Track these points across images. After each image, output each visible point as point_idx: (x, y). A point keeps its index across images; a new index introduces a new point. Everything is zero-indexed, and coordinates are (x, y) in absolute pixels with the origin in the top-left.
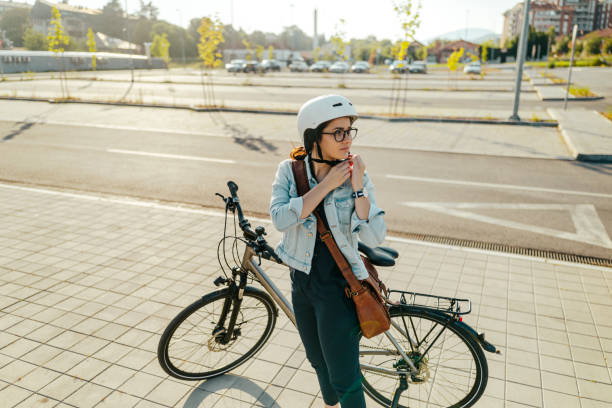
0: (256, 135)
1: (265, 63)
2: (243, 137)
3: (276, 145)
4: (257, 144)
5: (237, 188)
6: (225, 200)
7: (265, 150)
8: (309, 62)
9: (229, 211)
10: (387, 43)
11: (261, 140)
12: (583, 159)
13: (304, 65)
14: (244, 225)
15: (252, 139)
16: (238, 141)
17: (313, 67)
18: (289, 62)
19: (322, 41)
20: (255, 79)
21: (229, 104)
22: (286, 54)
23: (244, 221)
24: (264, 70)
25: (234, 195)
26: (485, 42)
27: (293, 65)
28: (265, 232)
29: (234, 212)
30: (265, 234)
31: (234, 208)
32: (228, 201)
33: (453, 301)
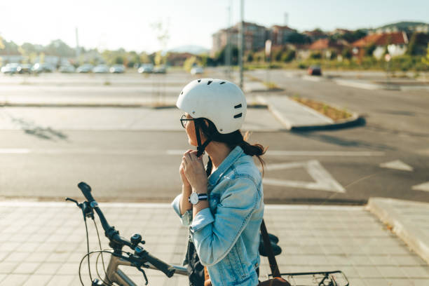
0: (45, 126)
1: (37, 67)
2: (31, 128)
3: (64, 133)
4: (47, 134)
6: (81, 206)
7: (56, 138)
8: (76, 66)
9: (87, 218)
10: (133, 53)
11: (50, 130)
13: (72, 69)
14: (111, 233)
15: (42, 130)
16: (28, 132)
17: (79, 69)
18: (58, 67)
19: (83, 51)
20: (32, 79)
21: (12, 100)
22: (55, 60)
23: (112, 229)
24: (38, 73)
25: (90, 198)
26: (203, 54)
27: (62, 68)
28: (142, 240)
29: (93, 218)
30: (144, 243)
31: (93, 213)
32: (85, 206)
33: (327, 274)
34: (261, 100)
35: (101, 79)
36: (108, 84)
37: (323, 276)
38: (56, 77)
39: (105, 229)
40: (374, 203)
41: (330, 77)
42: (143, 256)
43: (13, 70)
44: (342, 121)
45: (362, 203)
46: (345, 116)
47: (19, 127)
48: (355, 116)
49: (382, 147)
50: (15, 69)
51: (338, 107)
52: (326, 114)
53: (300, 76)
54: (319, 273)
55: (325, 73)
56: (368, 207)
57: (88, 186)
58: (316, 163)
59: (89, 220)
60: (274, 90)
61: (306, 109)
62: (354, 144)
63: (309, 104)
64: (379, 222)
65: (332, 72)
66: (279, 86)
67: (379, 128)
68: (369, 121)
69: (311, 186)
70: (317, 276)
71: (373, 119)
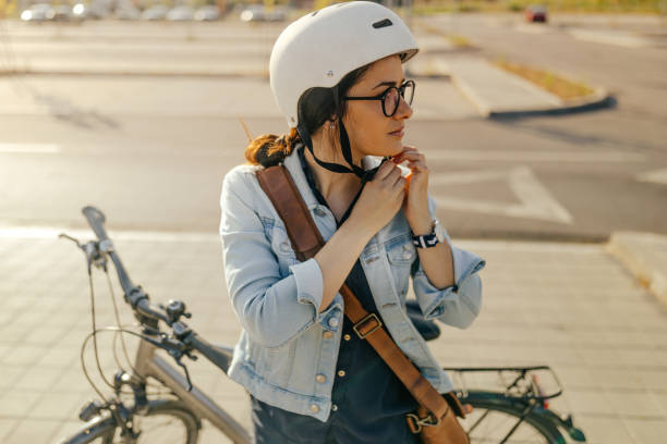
1: (79, 10)
2: (66, 111)
3: (118, 120)
4: (90, 120)
5: (102, 218)
6: (84, 248)
8: (142, 9)
9: (94, 269)
12: (496, 117)
13: (133, 13)
14: (135, 298)
15: (82, 114)
16: (61, 117)
17: (149, 14)
18: (113, 10)
20: (70, 31)
21: (37, 64)
23: (136, 291)
24: (80, 21)
25: (102, 235)
27: (120, 13)
28: (187, 311)
29: (106, 270)
30: (189, 316)
31: (106, 261)
32: (90, 249)
33: (524, 371)
34: (441, 66)
35: (181, 31)
36: (191, 39)
37: (516, 375)
38: (109, 28)
39: (124, 289)
40: (620, 241)
41: (563, 26)
42: (186, 341)
43: (40, 18)
44: (577, 101)
45: (600, 240)
46: (581, 91)
47: (45, 109)
48: (599, 94)
49: (641, 147)
50: (44, 15)
51: (571, 76)
52: (551, 89)
53: (510, 24)
54: (511, 369)
55: (553, 18)
56: (610, 248)
57: (100, 213)
58: (524, 172)
59: (97, 272)
60: (465, 49)
61: (516, 81)
62: (593, 140)
63: (523, 72)
64: (627, 272)
65: (567, 18)
66: (474, 41)
67: (640, 113)
68: (623, 101)
69: (514, 211)
70: (506, 374)
71: (630, 97)
